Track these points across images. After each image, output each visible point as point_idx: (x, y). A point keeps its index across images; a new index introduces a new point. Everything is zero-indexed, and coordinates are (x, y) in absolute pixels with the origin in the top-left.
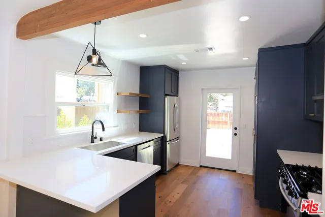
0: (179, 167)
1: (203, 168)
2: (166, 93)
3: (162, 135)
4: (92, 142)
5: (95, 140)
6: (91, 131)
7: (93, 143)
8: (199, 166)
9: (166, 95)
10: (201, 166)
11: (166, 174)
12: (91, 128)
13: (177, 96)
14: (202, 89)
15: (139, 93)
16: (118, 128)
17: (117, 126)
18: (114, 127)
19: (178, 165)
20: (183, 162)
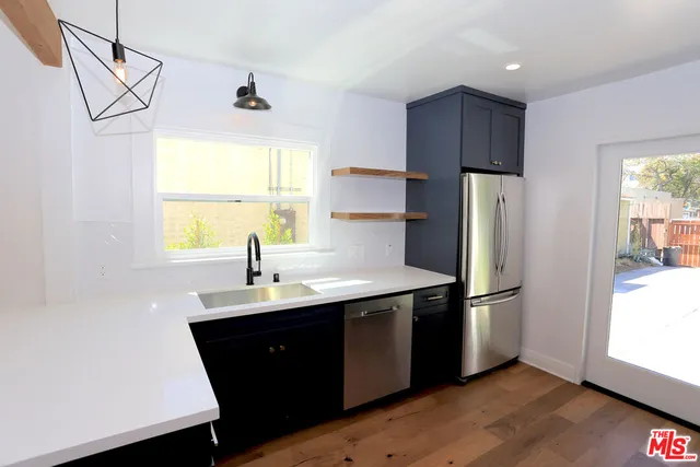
0: (514, 371)
1: (590, 392)
2: (465, 165)
3: (452, 279)
4: (250, 282)
5: (255, 278)
6: (247, 257)
7: (252, 284)
8: (578, 382)
9: (466, 170)
10: (586, 385)
11: (463, 384)
12: (246, 253)
13: (520, 174)
14: (600, 146)
15: (405, 170)
16: (332, 254)
17: (332, 250)
18: (321, 251)
19: (515, 362)
20: (531, 357)
